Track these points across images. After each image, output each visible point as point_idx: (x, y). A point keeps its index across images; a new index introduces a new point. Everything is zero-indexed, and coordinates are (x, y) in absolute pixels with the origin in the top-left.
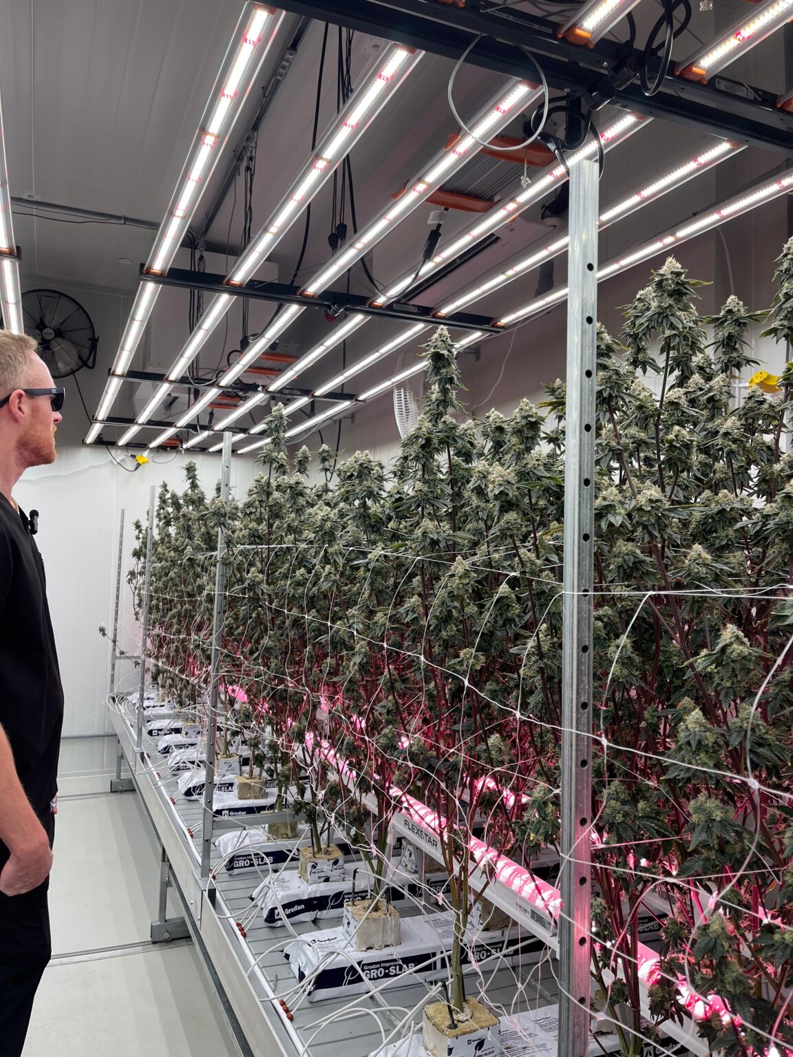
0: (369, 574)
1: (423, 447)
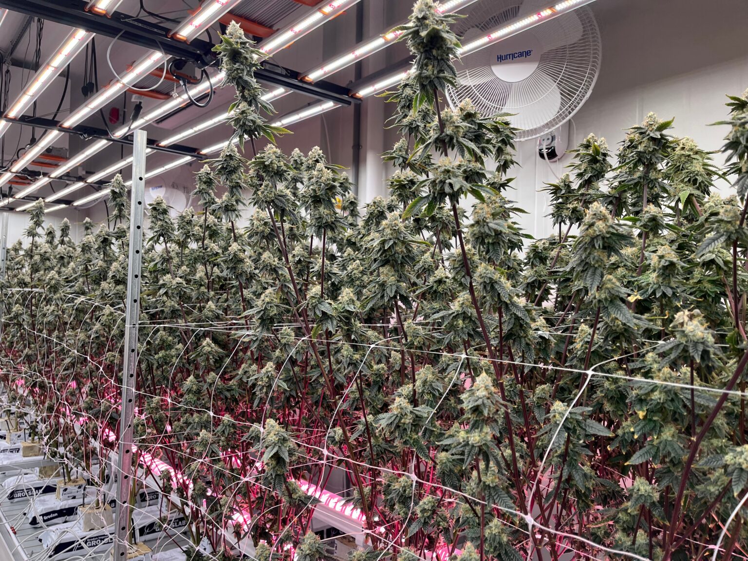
0: (74, 312)
1: (102, 242)
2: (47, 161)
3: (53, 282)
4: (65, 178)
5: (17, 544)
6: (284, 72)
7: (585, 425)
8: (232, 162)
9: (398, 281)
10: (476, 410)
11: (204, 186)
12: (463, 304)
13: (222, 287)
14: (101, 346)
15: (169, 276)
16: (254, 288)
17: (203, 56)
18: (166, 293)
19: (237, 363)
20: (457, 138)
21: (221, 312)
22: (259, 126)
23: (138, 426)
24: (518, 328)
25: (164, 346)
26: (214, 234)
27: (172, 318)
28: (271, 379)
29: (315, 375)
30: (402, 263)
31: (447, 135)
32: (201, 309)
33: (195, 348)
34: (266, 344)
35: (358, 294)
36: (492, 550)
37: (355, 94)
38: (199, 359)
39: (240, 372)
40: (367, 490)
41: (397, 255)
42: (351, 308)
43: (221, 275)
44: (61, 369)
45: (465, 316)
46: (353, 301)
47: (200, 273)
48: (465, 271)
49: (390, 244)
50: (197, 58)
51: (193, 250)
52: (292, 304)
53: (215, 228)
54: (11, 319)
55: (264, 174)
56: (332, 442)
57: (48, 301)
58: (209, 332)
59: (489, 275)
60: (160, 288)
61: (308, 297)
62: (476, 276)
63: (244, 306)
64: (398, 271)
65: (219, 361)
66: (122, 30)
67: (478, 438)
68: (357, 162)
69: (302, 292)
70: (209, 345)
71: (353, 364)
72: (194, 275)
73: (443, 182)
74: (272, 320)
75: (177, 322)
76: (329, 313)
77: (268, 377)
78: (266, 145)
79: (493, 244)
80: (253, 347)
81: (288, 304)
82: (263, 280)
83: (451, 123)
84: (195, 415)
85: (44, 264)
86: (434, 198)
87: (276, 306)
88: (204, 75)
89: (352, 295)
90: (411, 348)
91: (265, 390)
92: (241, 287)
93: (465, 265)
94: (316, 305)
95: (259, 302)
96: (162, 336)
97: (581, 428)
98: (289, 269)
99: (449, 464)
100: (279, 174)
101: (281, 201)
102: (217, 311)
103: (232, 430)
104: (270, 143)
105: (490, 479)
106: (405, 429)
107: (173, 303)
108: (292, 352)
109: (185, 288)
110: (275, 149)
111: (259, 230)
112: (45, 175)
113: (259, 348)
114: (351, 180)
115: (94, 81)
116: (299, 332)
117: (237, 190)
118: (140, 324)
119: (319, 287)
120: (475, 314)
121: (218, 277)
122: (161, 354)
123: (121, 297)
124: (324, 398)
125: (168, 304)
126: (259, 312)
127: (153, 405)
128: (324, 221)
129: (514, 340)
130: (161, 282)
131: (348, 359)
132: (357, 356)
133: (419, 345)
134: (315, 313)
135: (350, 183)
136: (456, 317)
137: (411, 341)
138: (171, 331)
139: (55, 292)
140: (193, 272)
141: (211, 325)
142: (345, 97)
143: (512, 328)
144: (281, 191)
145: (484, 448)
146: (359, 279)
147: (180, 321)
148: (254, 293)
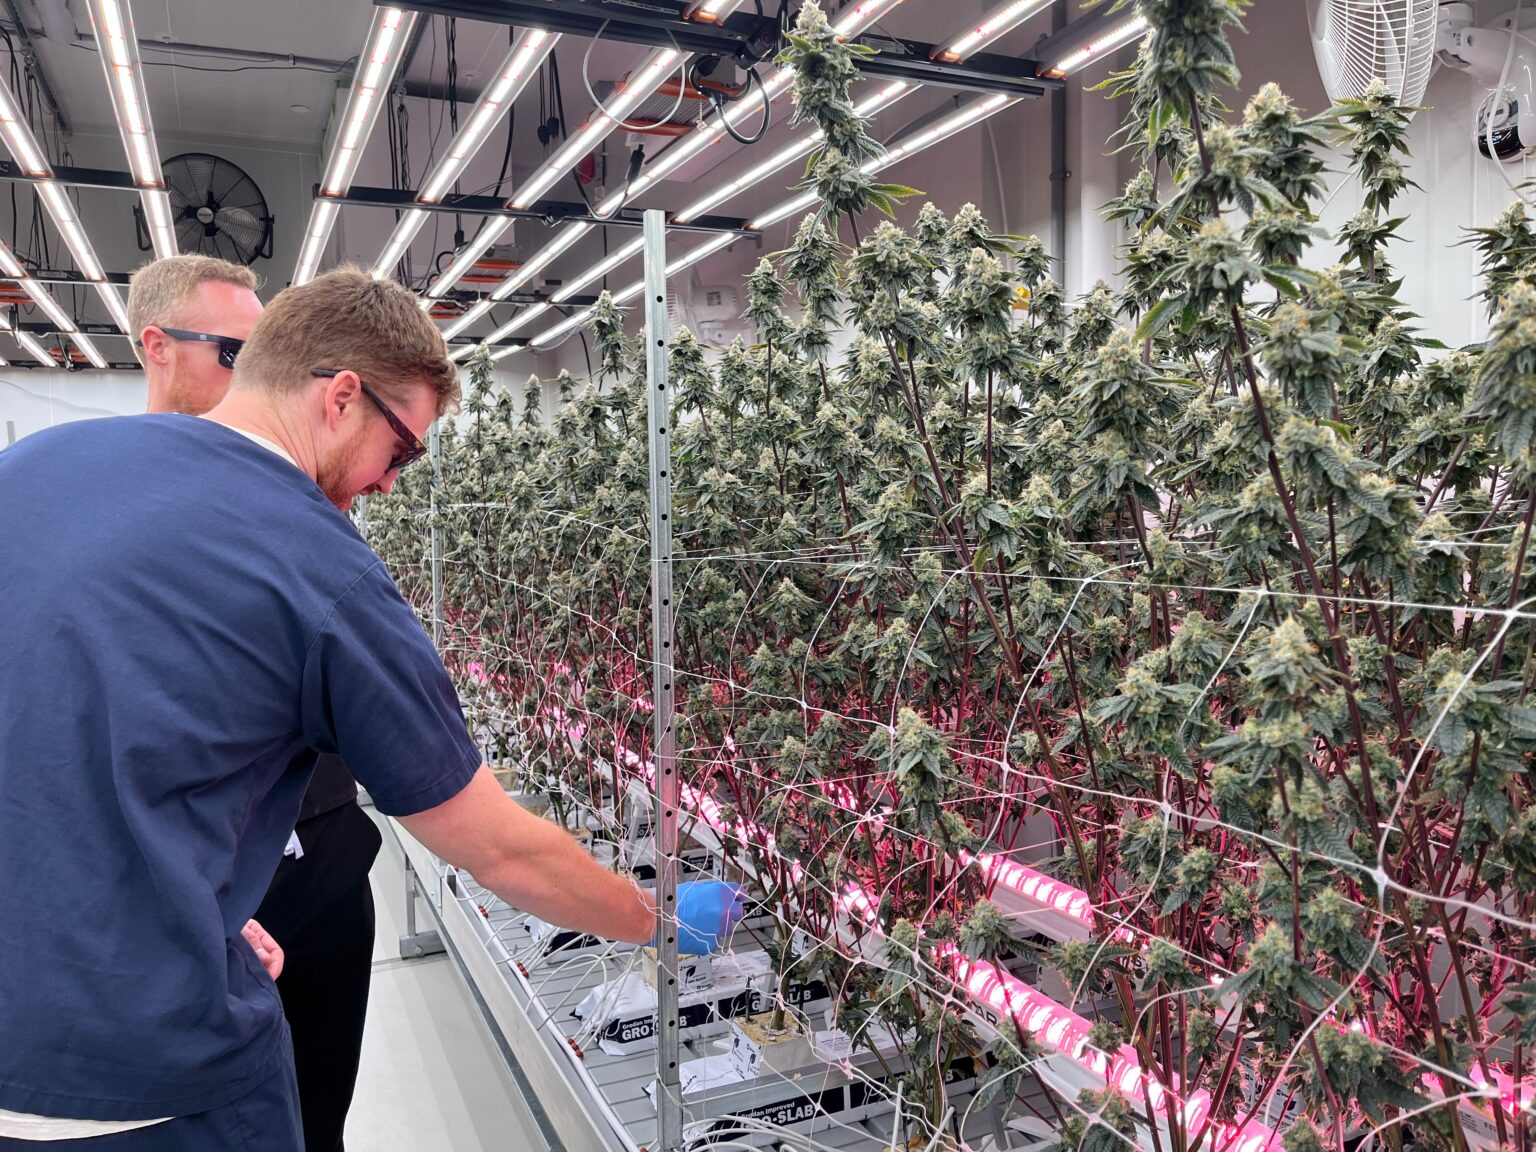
2: (487, 271)
3: (523, 490)
4: (517, 298)
5: (491, 934)
6: (902, 50)
7: (1510, 716)
8: (816, 253)
9: (1132, 458)
10: (1274, 683)
11: (763, 299)
12: (1259, 494)
13: (804, 485)
14: (604, 598)
15: (713, 470)
16: (864, 483)
17: (748, 45)
18: (711, 502)
19: (838, 623)
20: (1238, 180)
21: (805, 531)
22: (863, 190)
23: (680, 729)
24: (1379, 535)
25: (714, 594)
26: (785, 388)
27: (724, 544)
28: (901, 646)
29: (984, 640)
30: (1138, 424)
31: (1217, 177)
32: (770, 528)
33: (765, 597)
34: (890, 584)
35: (1061, 486)
36: (1322, 942)
37: (1049, 71)
38: (774, 616)
39: (847, 637)
40: (1089, 844)
41: (1127, 409)
42: (1046, 513)
43: (801, 461)
44: (542, 638)
45: (1262, 517)
46: (1050, 499)
47: (766, 463)
48: (1261, 432)
49: (1114, 389)
50: (739, 49)
51: (750, 419)
52: (935, 510)
53: (786, 375)
54: (457, 557)
55: (876, 279)
56: (1020, 756)
57: (515, 524)
58: (788, 567)
59: (1304, 439)
60: (700, 494)
61: (963, 496)
62: (1279, 440)
63: (847, 518)
64: (1131, 439)
65: (807, 619)
66: (604, 20)
67: (1277, 734)
68: (1062, 209)
69: (952, 487)
70: (789, 590)
71: (1052, 615)
72: (755, 465)
73: (1209, 269)
74: (899, 540)
75: (733, 552)
76: (1004, 523)
77: (897, 644)
78: (877, 224)
79: (1312, 378)
80: (868, 591)
81: (928, 510)
82: (881, 468)
83: (1225, 152)
84: (773, 712)
85: (502, 460)
86: (1194, 300)
87: (907, 515)
88: (753, 79)
89: (1046, 487)
90: (1161, 582)
91: (892, 668)
92: (841, 484)
93: (1261, 420)
94: (979, 510)
95: (877, 511)
96: (709, 577)
97: (1501, 720)
98: (928, 446)
99: (1233, 788)
100: (902, 275)
101: (907, 325)
102: (800, 529)
103: (839, 740)
104: (885, 218)
105: (1307, 807)
106: (1147, 724)
107: (723, 519)
108: (939, 597)
109: (742, 490)
110: (893, 230)
111: (870, 379)
112: (485, 296)
113: (879, 593)
114: (1048, 251)
115: (558, 116)
116: (950, 560)
117: (827, 304)
118: (674, 556)
119: (983, 477)
120: (1283, 513)
121: (797, 466)
122: (710, 607)
123: (637, 510)
124: (1003, 684)
125: (716, 521)
126: (878, 527)
127: (702, 696)
128: (989, 356)
129: (1370, 560)
130: (701, 482)
131: (1043, 607)
132: (1059, 601)
133: (1176, 576)
134: (977, 524)
135: (1046, 258)
136: (1245, 520)
137: (1161, 568)
138: (723, 567)
139: (527, 508)
140: (753, 462)
141: (791, 555)
142: (1029, 81)
143: (1364, 537)
144: (908, 306)
145: (1290, 750)
146: (1061, 455)
147: (737, 550)
148: (865, 493)
